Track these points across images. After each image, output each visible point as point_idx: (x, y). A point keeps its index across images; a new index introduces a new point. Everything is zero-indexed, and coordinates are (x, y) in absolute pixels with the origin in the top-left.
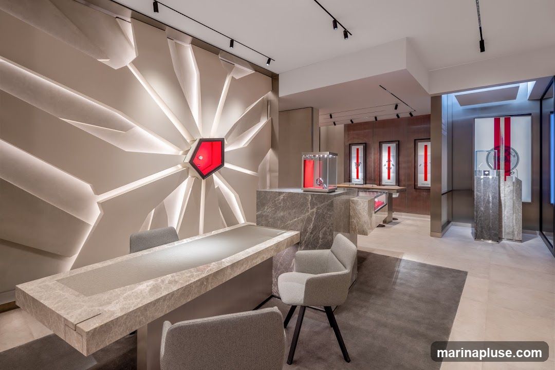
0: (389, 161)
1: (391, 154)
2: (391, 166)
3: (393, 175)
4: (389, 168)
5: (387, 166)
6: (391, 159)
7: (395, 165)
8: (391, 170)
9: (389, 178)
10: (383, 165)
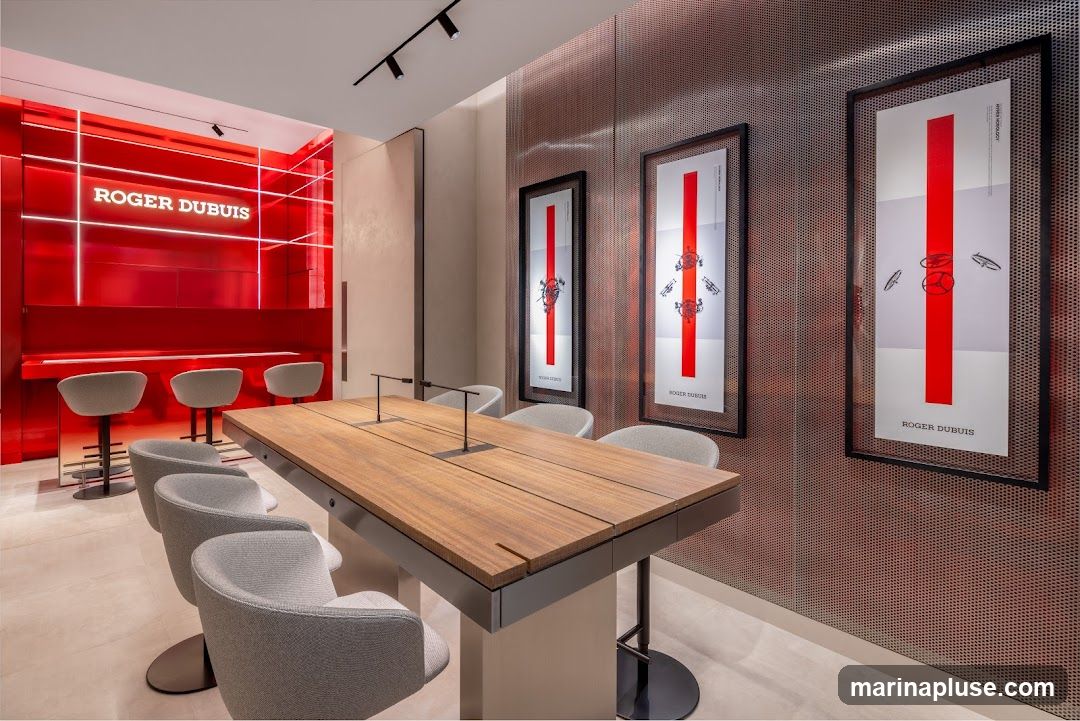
0: (689, 262)
1: (703, 219)
2: (701, 291)
3: (711, 349)
4: (689, 308)
5: (677, 295)
6: (702, 249)
7: (720, 285)
8: (701, 319)
9: (689, 368)
10: (660, 286)
